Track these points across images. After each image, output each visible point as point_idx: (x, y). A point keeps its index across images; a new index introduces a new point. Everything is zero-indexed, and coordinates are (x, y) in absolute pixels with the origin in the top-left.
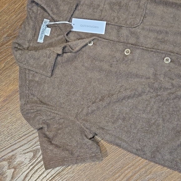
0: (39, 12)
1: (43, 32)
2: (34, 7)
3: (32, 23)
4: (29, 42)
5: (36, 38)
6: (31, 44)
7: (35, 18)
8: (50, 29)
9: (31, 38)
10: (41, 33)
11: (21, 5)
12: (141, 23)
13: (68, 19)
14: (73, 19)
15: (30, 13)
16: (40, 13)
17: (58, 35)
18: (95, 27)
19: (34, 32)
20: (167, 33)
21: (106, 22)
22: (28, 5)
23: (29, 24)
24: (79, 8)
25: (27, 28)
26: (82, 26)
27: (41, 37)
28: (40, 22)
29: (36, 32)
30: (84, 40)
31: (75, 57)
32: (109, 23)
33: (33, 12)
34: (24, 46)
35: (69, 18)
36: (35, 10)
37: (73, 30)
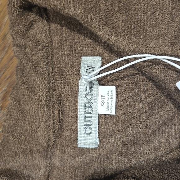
0: (56, 39)
2: (35, 26)
7: (49, 61)
8: (114, 88)
9: (52, 139)
10: (85, 112)
15: (28, 50)
16: (61, 42)
19: (56, 112)
22: (13, 25)
25: (29, 107)
27: (88, 126)
33: (37, 43)
34: (33, 175)
36: (41, 37)
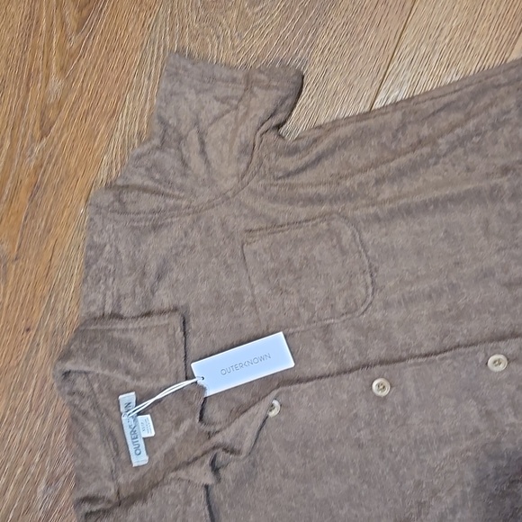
1: (133, 432)
3: (93, 428)
4: (113, 476)
5: (123, 457)
6: (121, 480)
8: (148, 416)
9: (114, 465)
10: (132, 439)
11: (39, 384)
12: (373, 294)
13: (182, 375)
14: (193, 365)
17: (178, 423)
18: (262, 359)
19: (111, 444)
20: (453, 287)
21: (281, 334)
23: (88, 433)
24: (192, 325)
25: (89, 447)
26: (225, 372)
27: (137, 449)
28: (112, 409)
29: (115, 441)
30: (253, 410)
31: (254, 465)
32: (291, 330)
33: (81, 395)
34: (107, 496)
35: (182, 368)
36: (84, 389)
37: (209, 393)
